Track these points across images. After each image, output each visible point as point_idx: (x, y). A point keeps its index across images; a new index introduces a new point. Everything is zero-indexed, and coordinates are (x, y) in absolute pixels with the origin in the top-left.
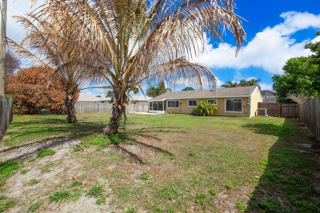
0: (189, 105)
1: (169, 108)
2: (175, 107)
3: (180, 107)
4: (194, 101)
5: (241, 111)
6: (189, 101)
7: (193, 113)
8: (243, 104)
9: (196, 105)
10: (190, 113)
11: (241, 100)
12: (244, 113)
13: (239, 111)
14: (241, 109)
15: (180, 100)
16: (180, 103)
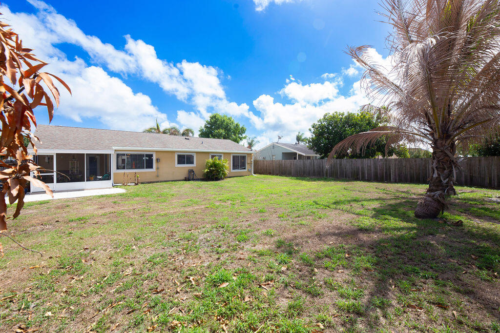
1: (120, 171)
3: (158, 168)
5: (245, 169)
6: (178, 155)
7: (190, 177)
8: (248, 161)
9: (192, 163)
10: (183, 178)
11: (245, 156)
12: (249, 171)
13: (243, 169)
14: (245, 166)
15: (157, 152)
16: (157, 160)
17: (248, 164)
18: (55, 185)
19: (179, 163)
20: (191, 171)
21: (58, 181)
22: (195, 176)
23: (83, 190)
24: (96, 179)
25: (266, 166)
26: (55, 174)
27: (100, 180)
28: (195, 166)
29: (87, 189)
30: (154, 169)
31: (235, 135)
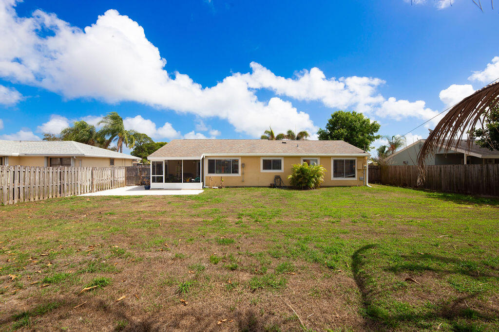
0: (263, 169)
1: (212, 175)
2: (229, 172)
3: (243, 174)
4: (274, 161)
5: (354, 176)
6: (264, 160)
7: (277, 184)
8: (357, 166)
9: (280, 168)
10: (268, 184)
11: (355, 160)
12: (360, 179)
13: (351, 177)
14: (354, 173)
15: (242, 157)
16: (243, 165)
17: (359, 170)
18: (164, 185)
19: (265, 168)
20: (277, 177)
21: (166, 182)
22: (282, 183)
23: (180, 189)
24: (191, 181)
25: (400, 174)
26: (164, 176)
27: (193, 182)
28: (283, 172)
29: (184, 189)
30: (239, 175)
31: (363, 135)
